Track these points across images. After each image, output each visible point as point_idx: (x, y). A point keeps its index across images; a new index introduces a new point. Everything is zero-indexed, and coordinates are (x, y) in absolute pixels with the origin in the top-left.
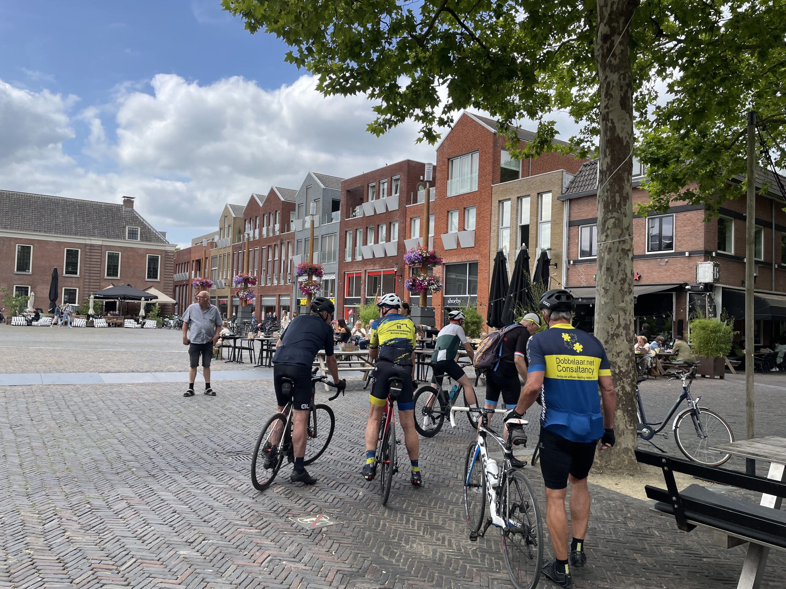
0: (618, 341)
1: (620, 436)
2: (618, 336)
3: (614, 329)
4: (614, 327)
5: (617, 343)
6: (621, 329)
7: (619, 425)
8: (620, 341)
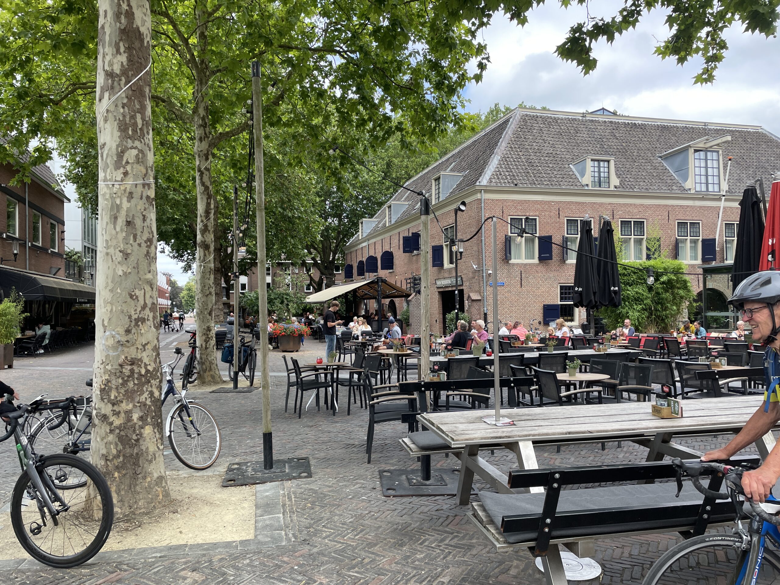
0: (143, 328)
1: (151, 462)
2: (143, 320)
3: (138, 312)
4: (139, 309)
5: (143, 331)
6: (147, 311)
7: (147, 448)
8: (145, 328)
